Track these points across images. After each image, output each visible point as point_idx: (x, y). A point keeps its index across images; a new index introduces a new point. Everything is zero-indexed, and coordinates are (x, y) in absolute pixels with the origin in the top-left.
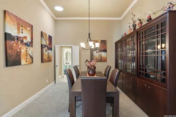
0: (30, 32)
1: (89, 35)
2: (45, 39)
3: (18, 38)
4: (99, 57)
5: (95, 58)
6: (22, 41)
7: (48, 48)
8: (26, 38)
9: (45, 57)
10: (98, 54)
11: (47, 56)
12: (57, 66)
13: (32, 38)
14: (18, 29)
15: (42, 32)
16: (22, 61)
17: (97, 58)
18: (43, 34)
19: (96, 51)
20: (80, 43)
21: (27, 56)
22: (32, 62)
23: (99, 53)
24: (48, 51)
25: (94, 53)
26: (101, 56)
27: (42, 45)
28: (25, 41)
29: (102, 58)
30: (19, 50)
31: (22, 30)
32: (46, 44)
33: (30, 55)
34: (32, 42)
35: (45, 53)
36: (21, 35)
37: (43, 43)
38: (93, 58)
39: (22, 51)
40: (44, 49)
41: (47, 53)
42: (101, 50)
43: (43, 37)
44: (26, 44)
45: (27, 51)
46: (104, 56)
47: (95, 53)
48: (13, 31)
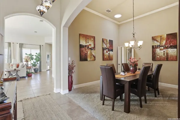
0: (93, 42)
1: (134, 34)
2: (106, 43)
3: (86, 46)
4: (164, 55)
5: (158, 57)
6: (88, 47)
7: (108, 50)
8: (90, 45)
9: (106, 57)
10: (162, 51)
11: (108, 56)
12: (119, 64)
13: (94, 45)
14: (86, 41)
15: (103, 39)
16: (88, 59)
17: (161, 57)
18: (104, 40)
19: (159, 48)
20: (125, 44)
21: (91, 56)
22: (95, 60)
23: (164, 50)
24: (109, 52)
25: (156, 51)
26: (167, 54)
27: (103, 48)
28: (90, 47)
29: (169, 57)
30: (86, 53)
31: (88, 41)
32: (106, 47)
33: (93, 55)
34: (94, 47)
35: (106, 54)
36: (88, 44)
37: (103, 47)
38: (155, 56)
39: (88, 53)
40: (105, 51)
41: (107, 54)
42: (168, 47)
43: (104, 42)
44: (91, 49)
45: (91, 53)
46: (172, 54)
47: (158, 50)
48: (83, 43)
